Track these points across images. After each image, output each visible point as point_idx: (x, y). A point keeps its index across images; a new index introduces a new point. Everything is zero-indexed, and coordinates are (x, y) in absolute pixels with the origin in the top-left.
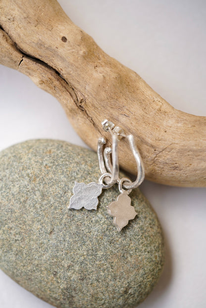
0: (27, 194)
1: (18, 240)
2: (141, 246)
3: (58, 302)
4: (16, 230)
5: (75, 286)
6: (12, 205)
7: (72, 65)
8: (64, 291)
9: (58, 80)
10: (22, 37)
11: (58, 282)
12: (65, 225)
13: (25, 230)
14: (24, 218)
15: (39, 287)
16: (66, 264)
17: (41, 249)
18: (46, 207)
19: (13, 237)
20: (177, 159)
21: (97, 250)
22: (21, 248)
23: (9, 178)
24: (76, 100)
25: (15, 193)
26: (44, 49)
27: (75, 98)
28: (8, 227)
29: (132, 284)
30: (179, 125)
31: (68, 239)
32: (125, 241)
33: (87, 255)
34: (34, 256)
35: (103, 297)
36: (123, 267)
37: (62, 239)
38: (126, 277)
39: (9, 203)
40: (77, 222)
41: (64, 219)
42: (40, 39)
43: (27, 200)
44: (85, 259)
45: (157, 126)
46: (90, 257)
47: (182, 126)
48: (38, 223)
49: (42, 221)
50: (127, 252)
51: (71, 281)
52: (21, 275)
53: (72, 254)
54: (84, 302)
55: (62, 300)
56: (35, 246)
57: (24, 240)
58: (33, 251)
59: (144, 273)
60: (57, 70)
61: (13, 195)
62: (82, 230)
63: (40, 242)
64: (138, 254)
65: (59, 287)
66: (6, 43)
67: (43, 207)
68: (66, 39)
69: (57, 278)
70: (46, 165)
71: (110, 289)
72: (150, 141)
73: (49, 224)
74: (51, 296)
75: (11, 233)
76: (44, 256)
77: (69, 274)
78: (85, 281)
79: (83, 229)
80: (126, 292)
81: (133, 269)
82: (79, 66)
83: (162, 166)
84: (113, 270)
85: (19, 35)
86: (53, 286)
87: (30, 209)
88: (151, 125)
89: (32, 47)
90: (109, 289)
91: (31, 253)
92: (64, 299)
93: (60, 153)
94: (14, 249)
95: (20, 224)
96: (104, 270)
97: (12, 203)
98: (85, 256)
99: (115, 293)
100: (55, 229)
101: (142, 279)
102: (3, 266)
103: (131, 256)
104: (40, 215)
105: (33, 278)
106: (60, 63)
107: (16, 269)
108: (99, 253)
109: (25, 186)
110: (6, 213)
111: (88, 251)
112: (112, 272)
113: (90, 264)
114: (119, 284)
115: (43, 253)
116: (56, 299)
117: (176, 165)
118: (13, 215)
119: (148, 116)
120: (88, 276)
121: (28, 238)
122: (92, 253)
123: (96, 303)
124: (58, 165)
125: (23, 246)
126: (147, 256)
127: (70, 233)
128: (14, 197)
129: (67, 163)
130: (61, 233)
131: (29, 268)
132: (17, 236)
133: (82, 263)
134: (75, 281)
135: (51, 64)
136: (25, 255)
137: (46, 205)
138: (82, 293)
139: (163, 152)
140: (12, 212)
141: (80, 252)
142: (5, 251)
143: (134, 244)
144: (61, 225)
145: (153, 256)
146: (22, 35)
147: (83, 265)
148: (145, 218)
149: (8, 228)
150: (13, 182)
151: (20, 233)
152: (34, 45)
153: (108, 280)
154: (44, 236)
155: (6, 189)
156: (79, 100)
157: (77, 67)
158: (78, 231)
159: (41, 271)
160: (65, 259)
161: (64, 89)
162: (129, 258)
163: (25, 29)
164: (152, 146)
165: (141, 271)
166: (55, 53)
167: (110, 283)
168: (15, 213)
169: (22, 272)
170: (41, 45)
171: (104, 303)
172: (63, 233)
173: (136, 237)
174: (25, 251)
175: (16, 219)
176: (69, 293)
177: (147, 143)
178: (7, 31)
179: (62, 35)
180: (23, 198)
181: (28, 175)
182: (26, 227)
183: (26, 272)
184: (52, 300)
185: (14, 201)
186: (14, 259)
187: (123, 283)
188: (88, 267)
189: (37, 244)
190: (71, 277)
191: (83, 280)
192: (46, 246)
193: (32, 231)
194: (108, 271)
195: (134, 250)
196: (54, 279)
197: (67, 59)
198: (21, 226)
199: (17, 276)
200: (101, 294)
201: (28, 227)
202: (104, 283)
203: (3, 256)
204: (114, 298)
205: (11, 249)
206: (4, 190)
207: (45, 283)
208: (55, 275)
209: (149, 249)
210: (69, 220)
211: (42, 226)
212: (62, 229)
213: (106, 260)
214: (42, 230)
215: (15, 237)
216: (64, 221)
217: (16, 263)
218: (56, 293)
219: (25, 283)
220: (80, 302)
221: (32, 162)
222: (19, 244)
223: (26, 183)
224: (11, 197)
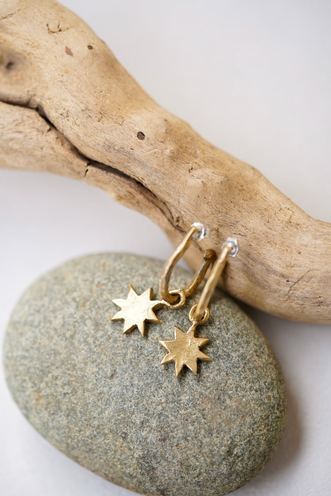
0: (74, 326)
1: (68, 393)
2: (244, 382)
3: (135, 480)
4: (63, 379)
5: (155, 451)
6: (55, 344)
7: (156, 170)
8: (141, 461)
9: (141, 193)
10: (82, 138)
11: (130, 449)
12: (131, 362)
13: (75, 377)
14: (73, 360)
15: (105, 462)
16: (137, 419)
17: (100, 402)
18: (102, 340)
19: (60, 389)
20: (320, 292)
21: (179, 394)
22: (73, 405)
23: (48, 307)
24: (170, 218)
25: (58, 327)
26: (114, 152)
27: (168, 215)
28: (53, 376)
29: (237, 439)
30: (318, 242)
31: (136, 382)
32: (219, 376)
33: (167, 402)
34: (92, 413)
35: (197, 464)
36: (220, 415)
37: (128, 384)
38: (226, 429)
39: (51, 342)
40: (148, 356)
41: (129, 355)
42: (108, 138)
43: (74, 334)
44: (163, 409)
45: (287, 246)
46: (171, 405)
47: (322, 243)
48: (92, 365)
49: (98, 361)
50: (224, 392)
51: (147, 443)
52: (78, 445)
53: (145, 403)
54: (171, 475)
55: (139, 476)
56: (91, 399)
57: (76, 392)
58: (90, 406)
59: (253, 422)
60: (137, 179)
61: (55, 329)
62: (156, 367)
63: (99, 391)
64: (240, 394)
65: (133, 455)
66: (62, 149)
67: (98, 340)
68: (144, 135)
69: (128, 443)
70: (99, 283)
71: (206, 450)
72: (278, 269)
73: (109, 365)
74: (124, 473)
75: (56, 385)
76: (106, 412)
77: (144, 434)
78: (168, 441)
79: (157, 365)
80: (229, 453)
81: (235, 417)
82: (167, 172)
83: (301, 302)
84: (206, 421)
85: (78, 136)
86: (124, 456)
87: (80, 345)
88: (278, 246)
89: (98, 151)
90: (203, 451)
91: (87, 409)
92: (143, 474)
93: (118, 265)
94: (64, 407)
95: (68, 369)
96: (194, 422)
97: (54, 341)
98: (164, 405)
99: (213, 456)
100: (117, 370)
101: (250, 431)
102: (53, 437)
103: (230, 398)
104: (95, 352)
105: (94, 447)
106: (139, 169)
107: (70, 437)
108: (183, 398)
109: (71, 316)
110: (47, 357)
111: (166, 396)
112: (205, 423)
113: (172, 415)
114: (217, 440)
115: (103, 407)
116: (131, 476)
117: (319, 299)
118: (58, 358)
119: (273, 233)
120: (171, 434)
121: (80, 388)
122: (173, 398)
123: (188, 474)
124: (116, 281)
125: (75, 402)
126: (255, 397)
127: (139, 374)
128: (56, 333)
129: (128, 276)
130: (127, 374)
131: (88, 433)
132: (66, 387)
133: (160, 415)
134: (154, 444)
135: (127, 172)
136: (79, 415)
137: (101, 337)
138: (166, 460)
139: (300, 282)
140: (56, 353)
141: (156, 399)
142: (52, 412)
143: (233, 380)
144: (125, 363)
145: (264, 396)
146: (81, 135)
147: (162, 418)
148: (248, 342)
149: (53, 378)
150: (54, 311)
151: (69, 383)
152: (100, 148)
153: (200, 437)
154: (103, 382)
155: (45, 323)
156: (175, 219)
157: (164, 174)
158: (151, 369)
159: (105, 435)
160: (136, 413)
161: (151, 205)
162: (228, 401)
163: (85, 127)
164: (283, 276)
165: (248, 419)
166: (130, 157)
167: (204, 441)
168: (60, 354)
169: (79, 441)
170: (109, 147)
171: (200, 474)
172: (129, 374)
173: (235, 370)
174: (79, 409)
175: (63, 364)
176: (147, 463)
177: (275, 272)
178: (61, 130)
179: (138, 130)
180: (70, 332)
181: (74, 299)
182: (77, 373)
183: (84, 441)
184: (126, 478)
185: (56, 337)
186: (65, 422)
187: (222, 439)
188: (169, 420)
189: (95, 395)
190: (147, 438)
191: (164, 440)
192: (107, 396)
193: (86, 376)
194: (199, 423)
195: (234, 389)
196: (125, 445)
197: (148, 164)
198: (70, 372)
199: (73, 448)
200: (193, 459)
201: (79, 373)
202: (196, 442)
203: (50, 420)
204: (213, 464)
205: (60, 408)
206: (42, 324)
207: (113, 452)
208: (124, 438)
209: (257, 386)
210: (136, 355)
211: (99, 369)
212: (126, 368)
213: (194, 406)
214: (99, 375)
215: (64, 389)
216: (129, 356)
217: (69, 428)
218: (130, 467)
219: (85, 457)
220: (166, 475)
221: (80, 281)
222: (70, 398)
223: (72, 310)
224: (52, 333)
